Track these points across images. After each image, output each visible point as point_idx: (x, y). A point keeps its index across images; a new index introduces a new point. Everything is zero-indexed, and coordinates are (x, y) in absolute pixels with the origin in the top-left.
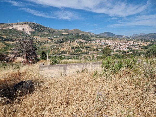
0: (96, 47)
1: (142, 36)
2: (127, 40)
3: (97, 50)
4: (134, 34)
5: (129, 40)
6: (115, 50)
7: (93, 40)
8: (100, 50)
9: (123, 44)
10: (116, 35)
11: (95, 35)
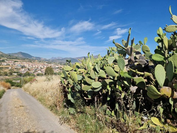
0: (9, 70)
1: (60, 60)
2: (47, 63)
3: (11, 74)
4: (53, 57)
5: (49, 63)
6: (35, 74)
7: (3, 61)
8: (16, 74)
9: (44, 67)
10: (34, 57)
11: (5, 54)
